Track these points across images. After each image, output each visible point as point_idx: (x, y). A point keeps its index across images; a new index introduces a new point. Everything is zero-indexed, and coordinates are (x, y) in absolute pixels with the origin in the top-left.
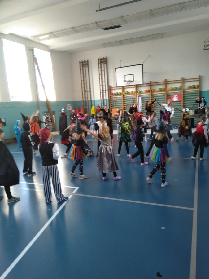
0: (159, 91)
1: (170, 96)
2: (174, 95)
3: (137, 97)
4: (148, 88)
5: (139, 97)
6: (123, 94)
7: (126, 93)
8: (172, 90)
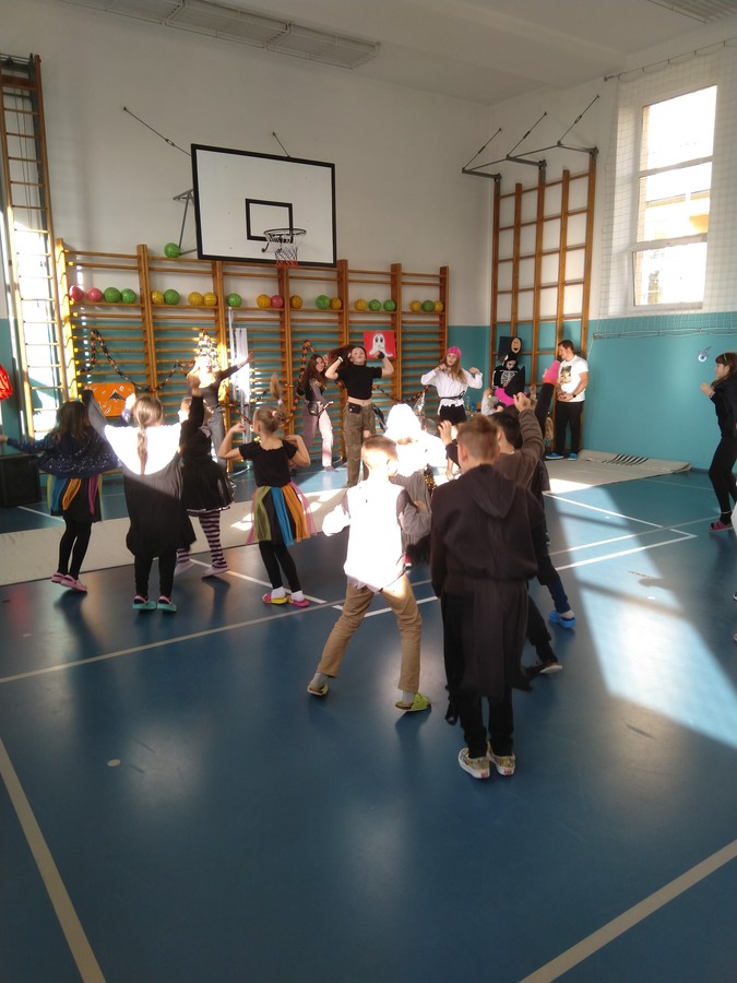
0: (315, 307)
1: (361, 334)
2: (373, 334)
3: (227, 326)
4: (271, 289)
5: (234, 326)
6: (152, 303)
7: (169, 297)
8: (362, 312)
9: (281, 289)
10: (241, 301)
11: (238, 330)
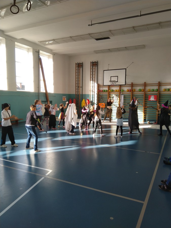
0: (138, 91)
1: (148, 96)
2: (151, 96)
3: (120, 95)
4: (130, 88)
6: (109, 91)
7: (111, 90)
8: (149, 91)
9: (132, 88)
10: (123, 90)
11: (122, 95)
